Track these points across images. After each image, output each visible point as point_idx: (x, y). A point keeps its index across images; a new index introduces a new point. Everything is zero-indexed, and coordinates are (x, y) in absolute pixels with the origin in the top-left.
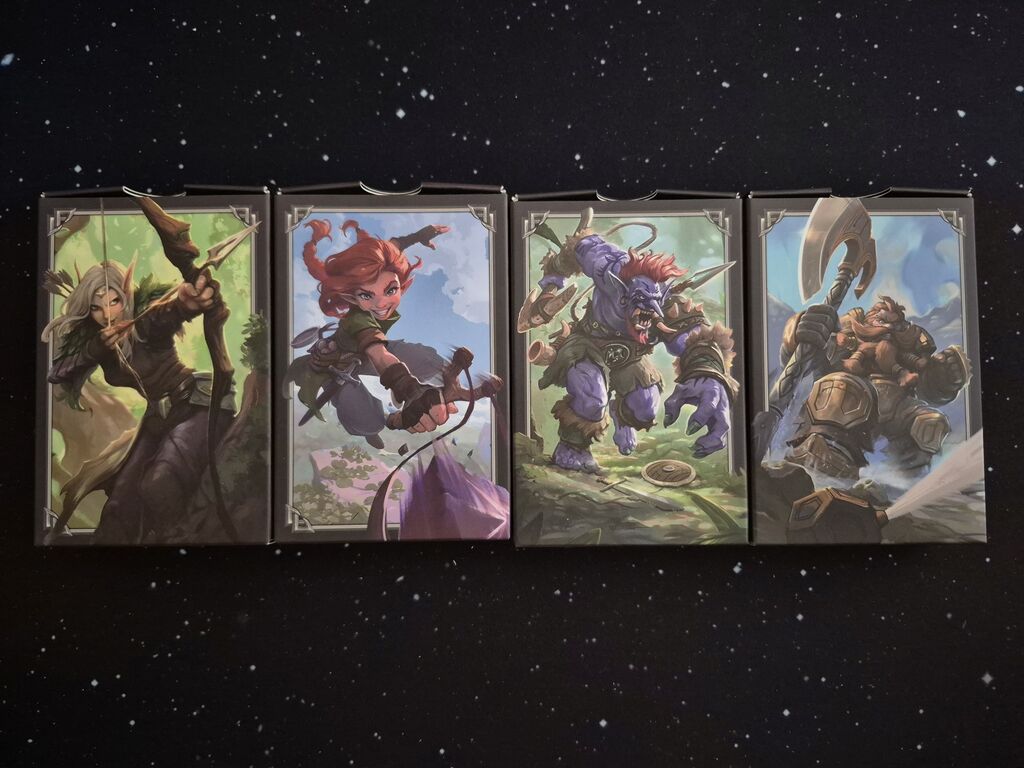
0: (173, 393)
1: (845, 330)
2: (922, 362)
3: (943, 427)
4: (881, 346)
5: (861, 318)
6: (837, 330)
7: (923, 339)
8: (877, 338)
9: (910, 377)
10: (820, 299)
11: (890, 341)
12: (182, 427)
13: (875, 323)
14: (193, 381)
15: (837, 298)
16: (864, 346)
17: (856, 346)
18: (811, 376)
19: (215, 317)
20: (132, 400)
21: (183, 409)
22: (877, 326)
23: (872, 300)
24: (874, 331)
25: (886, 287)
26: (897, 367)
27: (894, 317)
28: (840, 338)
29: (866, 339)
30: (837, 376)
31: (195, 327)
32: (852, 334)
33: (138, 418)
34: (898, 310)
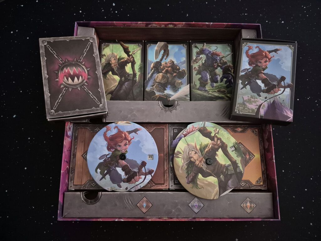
0: (125, 77)
1: (163, 65)
2: (178, 71)
3: (181, 83)
4: (169, 69)
5: (166, 63)
6: (161, 66)
7: (178, 67)
8: (169, 67)
9: (175, 74)
10: (158, 60)
11: (171, 68)
12: (126, 83)
13: (169, 64)
14: (129, 75)
15: (161, 60)
16: (166, 68)
17: (165, 68)
18: (156, 74)
19: (133, 63)
20: (117, 78)
21: (127, 80)
22: (169, 65)
23: (168, 60)
24: (168, 66)
25: (171, 58)
26: (172, 72)
27: (172, 63)
28: (162, 67)
29: (167, 67)
30: (161, 74)
31: (129, 65)
32: (164, 66)
33: (118, 81)
34: (173, 62)
